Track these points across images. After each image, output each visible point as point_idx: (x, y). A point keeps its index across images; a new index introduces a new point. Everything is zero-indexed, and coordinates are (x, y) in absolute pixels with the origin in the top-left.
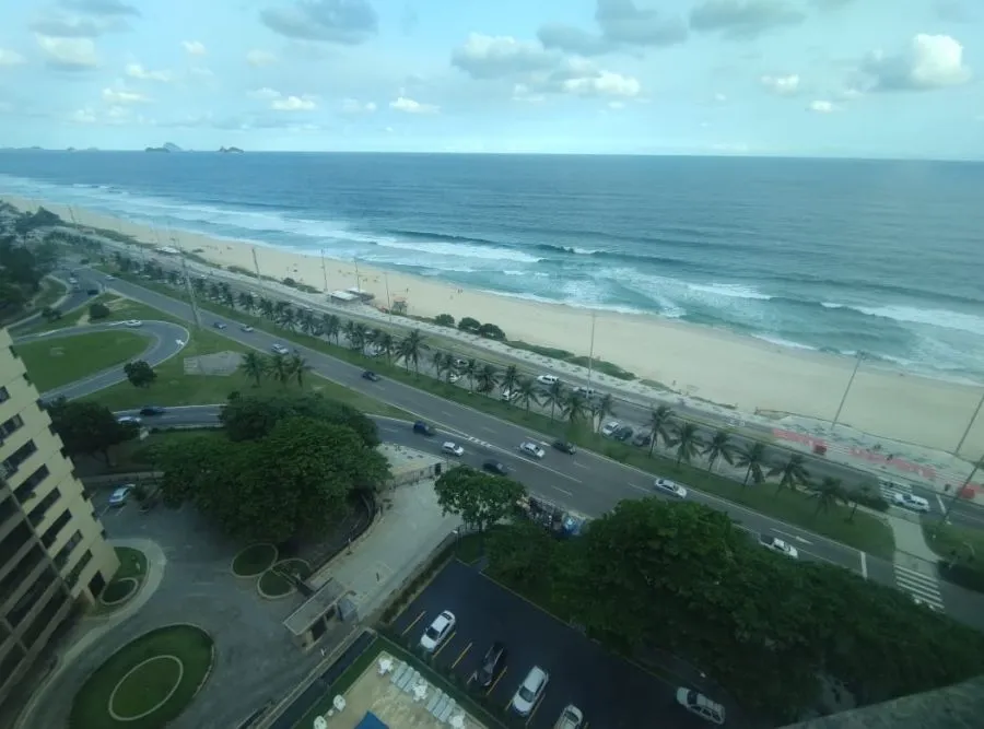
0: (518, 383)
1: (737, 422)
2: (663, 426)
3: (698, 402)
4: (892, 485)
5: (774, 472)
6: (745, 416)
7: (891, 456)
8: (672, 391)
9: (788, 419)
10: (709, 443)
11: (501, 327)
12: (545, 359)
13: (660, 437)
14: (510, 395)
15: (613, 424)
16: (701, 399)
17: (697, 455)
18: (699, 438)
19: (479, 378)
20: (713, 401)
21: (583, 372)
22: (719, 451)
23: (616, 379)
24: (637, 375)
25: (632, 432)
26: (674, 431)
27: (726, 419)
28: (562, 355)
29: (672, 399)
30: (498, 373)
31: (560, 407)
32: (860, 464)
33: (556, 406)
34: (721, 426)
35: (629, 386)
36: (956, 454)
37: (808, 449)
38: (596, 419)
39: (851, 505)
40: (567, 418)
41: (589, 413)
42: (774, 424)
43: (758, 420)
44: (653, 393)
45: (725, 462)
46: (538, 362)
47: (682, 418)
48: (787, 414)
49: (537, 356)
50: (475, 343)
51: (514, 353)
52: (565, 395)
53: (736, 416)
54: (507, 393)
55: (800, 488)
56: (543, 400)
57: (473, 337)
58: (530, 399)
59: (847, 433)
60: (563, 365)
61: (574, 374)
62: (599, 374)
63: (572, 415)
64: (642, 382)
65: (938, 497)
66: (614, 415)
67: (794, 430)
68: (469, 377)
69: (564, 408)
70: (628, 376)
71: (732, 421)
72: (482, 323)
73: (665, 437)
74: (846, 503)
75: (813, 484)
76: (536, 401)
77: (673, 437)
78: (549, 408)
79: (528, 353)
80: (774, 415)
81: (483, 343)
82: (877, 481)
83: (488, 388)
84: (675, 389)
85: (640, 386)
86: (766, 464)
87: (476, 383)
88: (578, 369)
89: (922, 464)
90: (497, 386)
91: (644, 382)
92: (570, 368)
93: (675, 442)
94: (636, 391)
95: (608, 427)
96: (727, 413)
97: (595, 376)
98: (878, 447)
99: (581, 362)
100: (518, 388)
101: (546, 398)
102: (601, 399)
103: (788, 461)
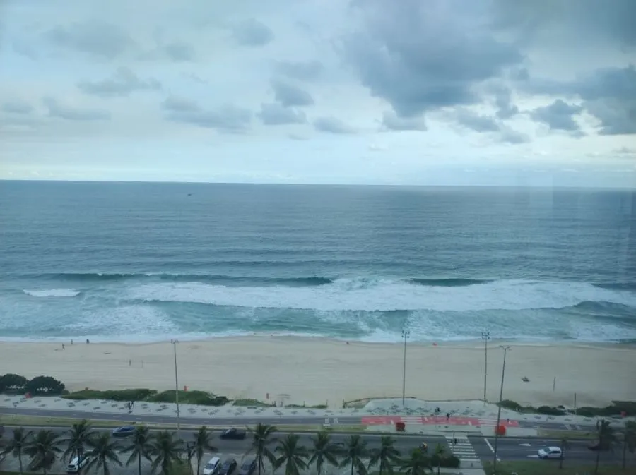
0: (90, 443)
1: (331, 421)
2: (267, 447)
3: (292, 410)
4: (456, 441)
5: (373, 462)
6: (336, 411)
7: (448, 415)
8: (267, 405)
9: (370, 405)
10: (313, 451)
11: (57, 378)
12: (121, 404)
13: (266, 460)
14: (79, 462)
15: (213, 461)
16: (295, 406)
17: (306, 467)
18: (302, 449)
19: (31, 452)
20: (307, 404)
21: (171, 409)
22: (323, 457)
23: (208, 407)
24: (229, 398)
25: (235, 463)
26: (278, 449)
27: (320, 421)
28: (142, 395)
29: (268, 413)
30: (59, 439)
31: (149, 458)
32: (431, 430)
33: (144, 459)
34: (319, 429)
35: (223, 412)
36: (485, 401)
37: (392, 428)
38: (194, 460)
39: (435, 470)
40: (159, 469)
41: (184, 456)
42: (361, 413)
43: (348, 413)
44: (248, 413)
45: (331, 465)
46: (115, 411)
47: (283, 431)
48: (368, 400)
49: (110, 403)
50: (22, 405)
51: (80, 406)
52: (152, 442)
53: (329, 414)
54: (75, 461)
55: (396, 469)
56: (124, 458)
57: (18, 398)
58: (107, 460)
59: (414, 405)
60: (145, 407)
61: (160, 414)
62: (190, 406)
63: (165, 464)
64: (235, 404)
65: (486, 439)
66: (213, 450)
67: (375, 414)
68: (15, 455)
69: (154, 458)
70: (221, 401)
71: (327, 420)
72: (30, 378)
73: (271, 458)
74: (432, 470)
75: (405, 462)
76: (116, 460)
77: (278, 456)
78: (135, 464)
79: (99, 402)
80: (359, 405)
81: (32, 403)
82: (445, 441)
83: (47, 462)
84: (270, 402)
85: (235, 408)
86: (365, 455)
87: (27, 459)
88: (165, 408)
89: (469, 416)
90: (60, 455)
91: (238, 403)
92: (153, 408)
93: (282, 460)
94: (232, 416)
95: (209, 466)
96: (320, 413)
97: (185, 410)
98: (438, 410)
99: (167, 397)
100: (91, 450)
101: (130, 453)
102: (195, 435)
103: (379, 446)
